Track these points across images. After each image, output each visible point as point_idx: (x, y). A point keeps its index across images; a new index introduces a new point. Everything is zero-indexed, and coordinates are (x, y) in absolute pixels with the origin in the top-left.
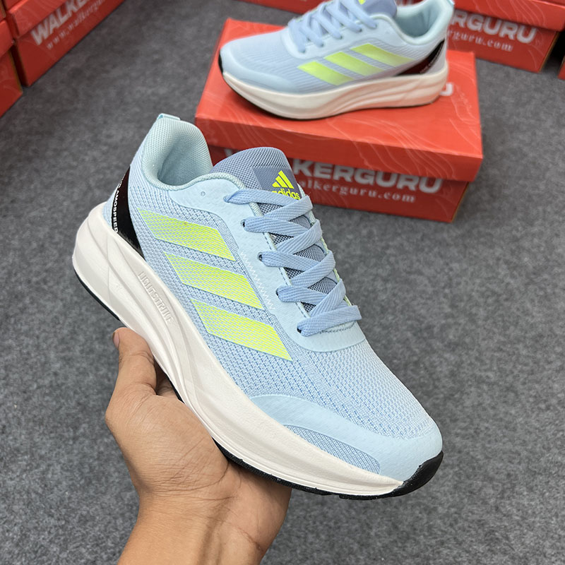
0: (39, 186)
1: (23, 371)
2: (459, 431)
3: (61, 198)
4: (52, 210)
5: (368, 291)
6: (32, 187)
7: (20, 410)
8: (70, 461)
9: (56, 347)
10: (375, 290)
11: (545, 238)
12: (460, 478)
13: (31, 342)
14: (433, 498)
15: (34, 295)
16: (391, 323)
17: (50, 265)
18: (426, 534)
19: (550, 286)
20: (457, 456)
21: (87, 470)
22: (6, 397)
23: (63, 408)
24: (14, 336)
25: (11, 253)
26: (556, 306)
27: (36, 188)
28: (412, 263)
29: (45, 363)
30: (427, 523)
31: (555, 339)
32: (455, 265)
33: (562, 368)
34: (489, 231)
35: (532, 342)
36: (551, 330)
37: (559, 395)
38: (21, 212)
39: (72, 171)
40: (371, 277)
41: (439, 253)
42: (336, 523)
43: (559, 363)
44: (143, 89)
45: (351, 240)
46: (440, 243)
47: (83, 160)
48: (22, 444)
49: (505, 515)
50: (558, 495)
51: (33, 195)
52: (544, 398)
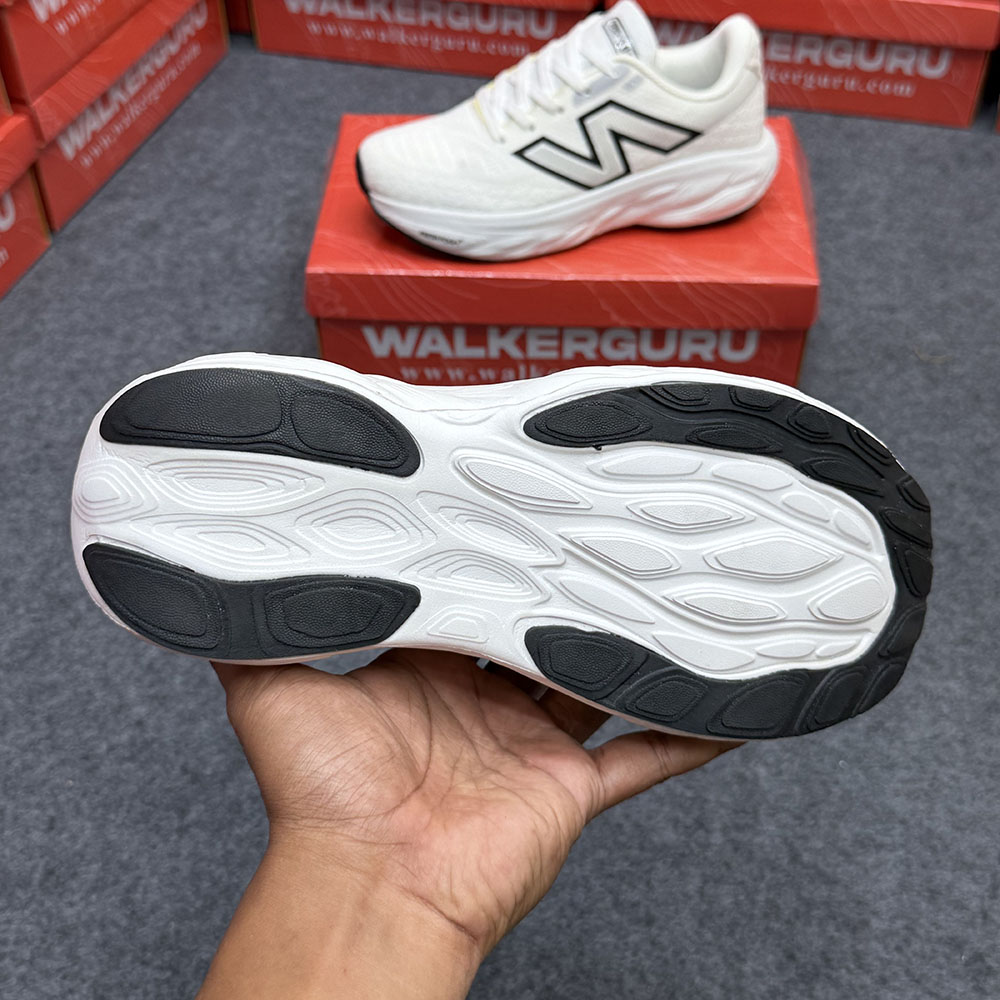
7: (78, 789)
8: (175, 870)
9: (138, 680)
12: (909, 866)
13: (92, 674)
18: (852, 966)
21: (206, 885)
22: (51, 768)
23: (158, 781)
24: (62, 666)
29: (121, 707)
30: (853, 946)
42: (676, 953)
48: (86, 845)
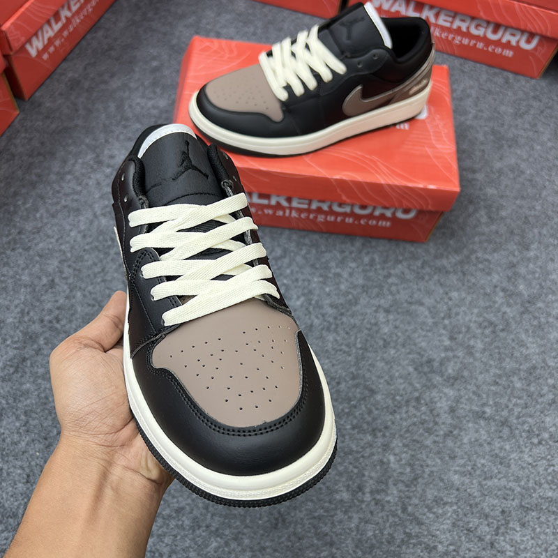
0: (45, 215)
1: (42, 416)
2: (457, 468)
3: (68, 227)
4: (60, 241)
5: (371, 323)
6: (38, 215)
10: (377, 322)
11: (539, 263)
14: (433, 536)
15: (47, 335)
16: (393, 358)
17: (61, 301)
19: (545, 315)
20: (456, 493)
25: (22, 290)
26: (549, 336)
27: (41, 217)
28: (413, 293)
31: (549, 371)
32: (454, 294)
33: (554, 401)
34: (487, 256)
35: (526, 375)
36: (544, 361)
37: (550, 429)
38: (29, 244)
39: (76, 197)
40: (374, 309)
41: (439, 281)
43: (551, 396)
44: (143, 102)
45: (354, 269)
46: (440, 270)
47: (87, 184)
49: (499, 552)
50: (548, 530)
51: (39, 226)
52: (537, 432)
